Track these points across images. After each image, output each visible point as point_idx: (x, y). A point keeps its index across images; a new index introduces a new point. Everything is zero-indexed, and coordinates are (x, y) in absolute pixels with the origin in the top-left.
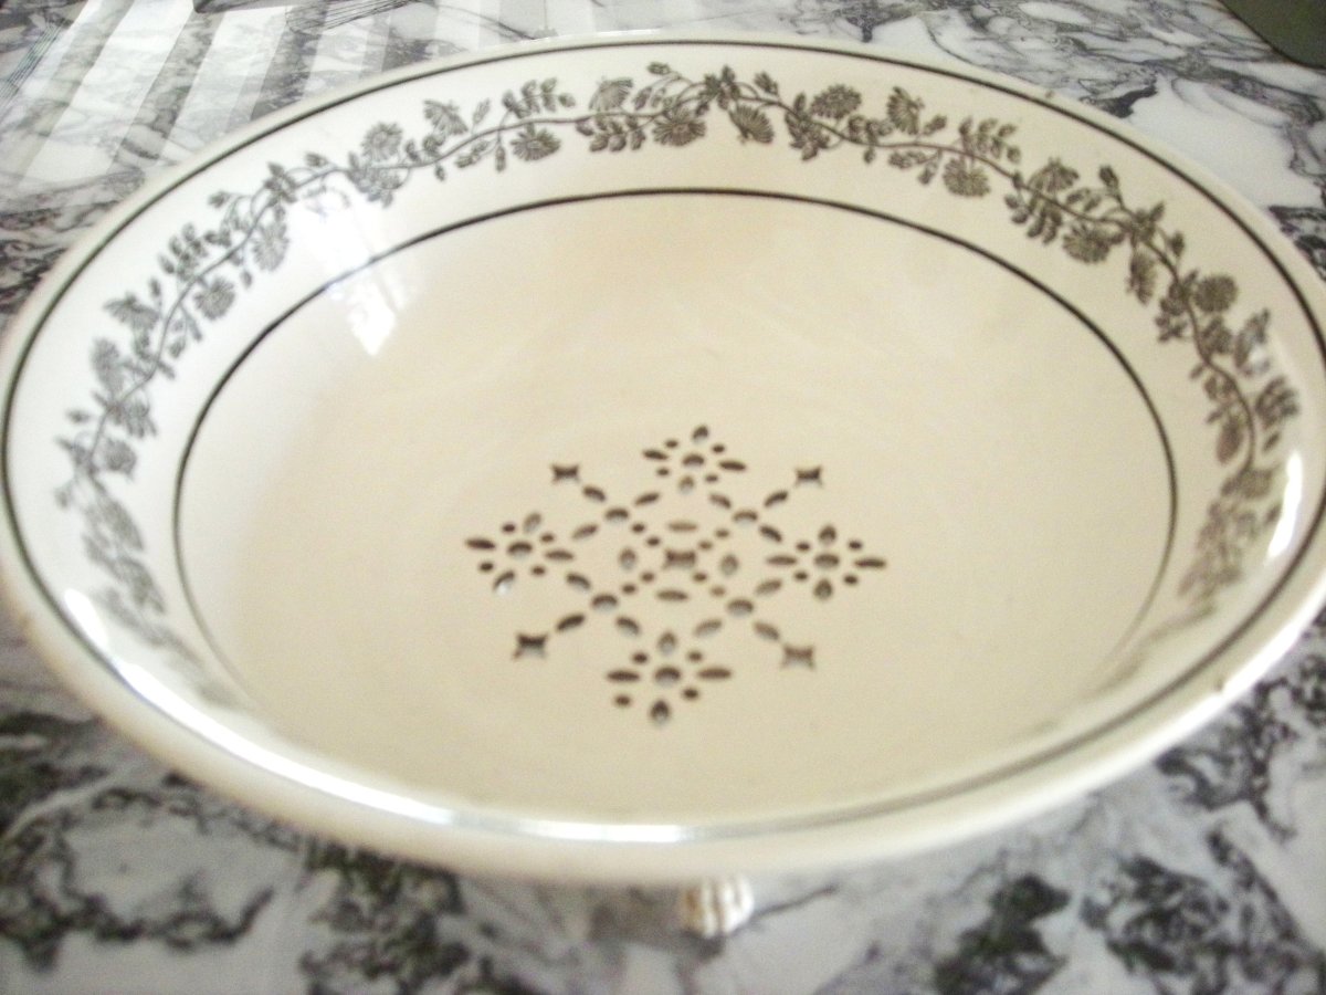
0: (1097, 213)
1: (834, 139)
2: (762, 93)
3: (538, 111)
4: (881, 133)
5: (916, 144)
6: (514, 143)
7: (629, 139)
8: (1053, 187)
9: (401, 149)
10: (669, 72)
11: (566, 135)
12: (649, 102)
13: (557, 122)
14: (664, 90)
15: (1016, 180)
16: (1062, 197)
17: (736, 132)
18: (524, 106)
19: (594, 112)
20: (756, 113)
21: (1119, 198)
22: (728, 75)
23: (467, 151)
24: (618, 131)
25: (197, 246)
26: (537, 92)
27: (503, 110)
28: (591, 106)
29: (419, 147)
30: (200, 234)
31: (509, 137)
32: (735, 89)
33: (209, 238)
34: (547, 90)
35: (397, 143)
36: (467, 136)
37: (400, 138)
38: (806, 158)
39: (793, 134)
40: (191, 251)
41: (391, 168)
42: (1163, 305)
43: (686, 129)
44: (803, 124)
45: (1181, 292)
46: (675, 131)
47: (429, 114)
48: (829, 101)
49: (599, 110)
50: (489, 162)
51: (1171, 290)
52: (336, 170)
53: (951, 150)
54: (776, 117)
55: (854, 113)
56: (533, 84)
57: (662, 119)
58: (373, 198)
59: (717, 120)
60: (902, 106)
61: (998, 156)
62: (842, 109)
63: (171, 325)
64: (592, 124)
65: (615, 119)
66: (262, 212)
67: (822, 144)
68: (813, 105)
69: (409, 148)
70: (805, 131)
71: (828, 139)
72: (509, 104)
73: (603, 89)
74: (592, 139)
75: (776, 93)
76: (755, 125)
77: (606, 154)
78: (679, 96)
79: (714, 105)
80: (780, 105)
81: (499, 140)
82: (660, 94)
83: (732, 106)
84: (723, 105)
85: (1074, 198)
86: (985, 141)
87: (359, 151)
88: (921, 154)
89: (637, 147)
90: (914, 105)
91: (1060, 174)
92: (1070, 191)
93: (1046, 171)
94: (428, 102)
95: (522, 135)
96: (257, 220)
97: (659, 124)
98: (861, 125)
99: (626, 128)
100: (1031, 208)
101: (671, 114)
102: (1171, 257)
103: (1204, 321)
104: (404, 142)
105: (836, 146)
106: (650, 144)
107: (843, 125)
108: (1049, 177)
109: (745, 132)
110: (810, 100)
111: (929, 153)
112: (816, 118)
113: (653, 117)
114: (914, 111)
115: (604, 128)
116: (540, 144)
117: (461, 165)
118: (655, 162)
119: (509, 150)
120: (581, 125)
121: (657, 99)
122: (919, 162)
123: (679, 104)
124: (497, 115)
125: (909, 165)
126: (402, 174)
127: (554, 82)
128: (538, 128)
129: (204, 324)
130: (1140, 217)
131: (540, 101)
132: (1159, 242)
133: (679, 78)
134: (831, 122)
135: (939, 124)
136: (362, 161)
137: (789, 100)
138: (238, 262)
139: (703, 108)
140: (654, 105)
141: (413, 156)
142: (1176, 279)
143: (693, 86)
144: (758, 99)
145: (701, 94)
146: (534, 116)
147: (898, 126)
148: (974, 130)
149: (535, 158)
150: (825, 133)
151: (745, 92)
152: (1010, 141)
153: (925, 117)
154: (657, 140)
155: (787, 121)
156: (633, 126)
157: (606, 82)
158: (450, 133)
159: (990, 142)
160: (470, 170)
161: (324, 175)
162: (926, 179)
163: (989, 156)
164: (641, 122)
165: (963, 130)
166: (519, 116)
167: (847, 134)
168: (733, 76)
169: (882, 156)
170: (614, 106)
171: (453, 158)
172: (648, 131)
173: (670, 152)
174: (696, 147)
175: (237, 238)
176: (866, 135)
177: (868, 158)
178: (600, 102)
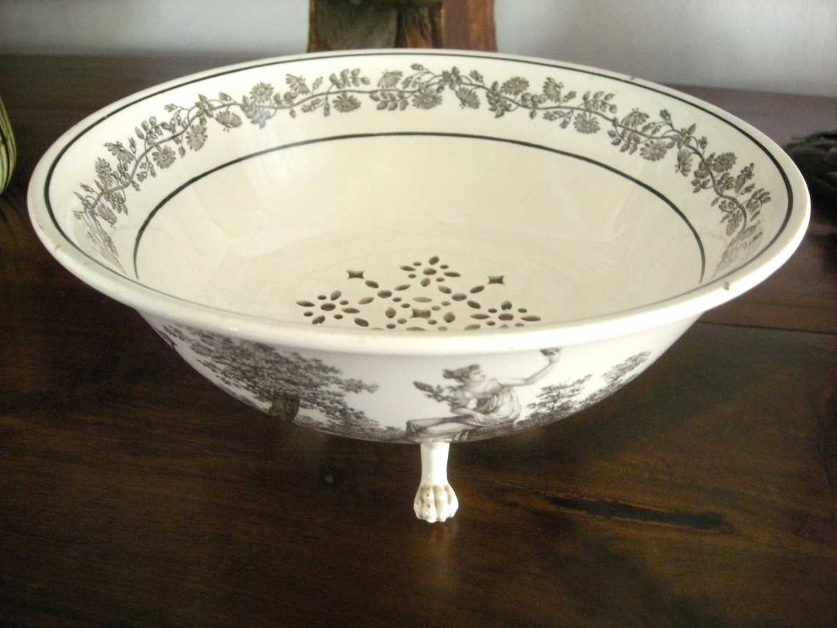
0: (658, 134)
1: (514, 106)
2: (474, 82)
3: (349, 85)
4: (540, 102)
5: (559, 107)
6: (334, 101)
7: (399, 104)
8: (634, 123)
9: (272, 97)
10: (423, 69)
11: (364, 99)
12: (411, 84)
13: (359, 92)
14: (419, 78)
15: (614, 121)
16: (639, 128)
17: (459, 102)
18: (341, 82)
19: (380, 88)
20: (470, 92)
21: (671, 125)
22: (455, 70)
23: (308, 103)
24: (393, 99)
25: (156, 128)
26: (349, 75)
27: (330, 83)
28: (378, 85)
29: (282, 98)
30: (159, 122)
31: (332, 98)
32: (459, 79)
34: (355, 74)
35: (270, 95)
36: (309, 95)
37: (272, 92)
38: (497, 116)
39: (491, 103)
40: (153, 130)
41: (266, 107)
42: (696, 173)
43: (431, 99)
44: (496, 98)
45: (705, 165)
46: (425, 101)
47: (288, 81)
48: (511, 85)
49: (383, 87)
50: (320, 110)
51: (700, 166)
52: (235, 103)
53: (578, 109)
54: (481, 94)
55: (525, 92)
56: (347, 70)
57: (418, 94)
60: (551, 87)
61: (604, 111)
62: (518, 89)
63: (140, 164)
64: (378, 94)
65: (392, 92)
66: (193, 119)
67: (507, 109)
68: (502, 87)
70: (497, 101)
71: (510, 105)
73: (385, 76)
74: (379, 103)
75: (482, 81)
76: (469, 99)
77: (386, 111)
78: (428, 82)
79: (447, 87)
80: (484, 87)
81: (327, 99)
82: (418, 81)
83: (457, 88)
84: (452, 87)
85: (646, 128)
86: (596, 103)
87: (249, 96)
88: (561, 112)
89: (403, 108)
90: (558, 86)
91: (638, 116)
92: (644, 124)
93: (631, 115)
95: (339, 97)
96: (190, 122)
97: (415, 96)
98: (529, 98)
99: (397, 98)
100: (622, 136)
101: (423, 91)
102: (700, 150)
103: (718, 176)
104: (274, 94)
105: (515, 109)
106: (411, 108)
107: (519, 98)
108: (632, 118)
109: (464, 102)
110: (500, 85)
111: (566, 111)
112: (504, 94)
113: (413, 92)
114: (558, 89)
115: (385, 98)
116: (349, 104)
117: (305, 110)
119: (332, 105)
120: (372, 94)
121: (415, 83)
122: (561, 116)
123: (428, 86)
124: (326, 85)
125: (556, 118)
126: (272, 111)
127: (359, 70)
128: (349, 95)
129: (157, 169)
130: (683, 133)
131: (350, 80)
132: (693, 143)
133: (428, 72)
134: (512, 97)
135: (572, 95)
136: (250, 101)
137: (489, 85)
138: (178, 142)
139: (441, 88)
140: (413, 86)
142: (703, 160)
143: (436, 76)
144: (472, 84)
145: (440, 81)
147: (549, 98)
148: (591, 97)
149: (347, 111)
150: (508, 102)
151: (465, 80)
152: (611, 102)
153: (564, 92)
154: (414, 105)
155: (488, 96)
156: (402, 97)
157: (387, 73)
158: (300, 92)
159: (600, 103)
160: (309, 114)
161: (229, 105)
162: (564, 125)
163: (599, 111)
164: (406, 95)
165: (585, 98)
166: (338, 87)
167: (520, 103)
168: (458, 72)
169: (540, 114)
170: (391, 86)
171: (301, 106)
172: (410, 100)
173: (421, 112)
174: (437, 109)
175: (179, 129)
176: (532, 104)
177: (532, 115)
178: (384, 83)
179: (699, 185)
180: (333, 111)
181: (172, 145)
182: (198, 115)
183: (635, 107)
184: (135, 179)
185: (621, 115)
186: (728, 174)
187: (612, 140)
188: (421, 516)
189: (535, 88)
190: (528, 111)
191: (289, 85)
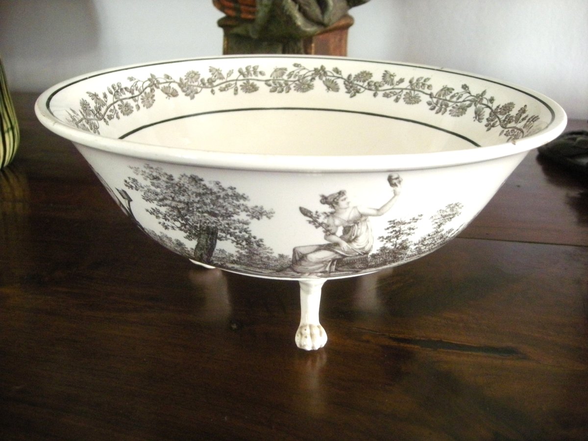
0: (461, 100)
1: (362, 89)
2: (335, 74)
3: (251, 76)
4: (380, 86)
5: (393, 89)
6: (241, 86)
7: (285, 89)
8: (444, 95)
9: (199, 80)
10: (301, 66)
11: (261, 85)
12: (293, 76)
13: (258, 80)
14: (299, 72)
15: (431, 95)
16: (448, 98)
17: (325, 88)
18: (246, 73)
19: (272, 78)
20: (333, 81)
21: (469, 93)
22: (322, 68)
23: (223, 86)
24: (281, 85)
25: (121, 90)
26: (252, 69)
27: (239, 74)
28: (271, 76)
29: (206, 81)
30: (123, 87)
31: (239, 83)
32: (325, 73)
33: (126, 88)
34: (255, 69)
35: (198, 78)
36: (224, 80)
37: (199, 77)
38: (351, 97)
39: (347, 88)
40: (119, 91)
41: (195, 86)
42: (487, 119)
43: (306, 86)
44: (351, 85)
45: (494, 113)
46: (302, 87)
47: (211, 71)
48: (360, 76)
49: (274, 78)
50: (231, 91)
51: (490, 114)
52: (174, 82)
53: (406, 89)
54: (340, 82)
55: (370, 80)
56: (250, 66)
57: (297, 82)
58: (187, 95)
59: (318, 84)
60: (388, 76)
61: (424, 89)
62: (365, 79)
63: (109, 109)
64: (271, 82)
65: (280, 81)
66: (146, 88)
67: (358, 92)
68: (354, 78)
69: (202, 80)
70: (351, 87)
71: (360, 89)
72: (241, 72)
73: (276, 71)
74: (271, 88)
75: (341, 74)
76: (332, 85)
77: (275, 94)
78: (305, 75)
79: (317, 78)
80: (342, 78)
81: (236, 84)
82: (297, 74)
83: (324, 79)
84: (320, 78)
85: (452, 97)
87: (184, 78)
88: (395, 92)
89: (288, 92)
91: (447, 90)
92: (451, 95)
93: (442, 90)
94: (210, 67)
95: (244, 83)
96: (144, 90)
97: (296, 84)
98: (373, 84)
99: (284, 85)
100: (437, 104)
101: (301, 81)
102: (490, 105)
103: (502, 117)
104: (200, 78)
105: (363, 92)
106: (292, 92)
107: (366, 84)
108: (443, 92)
109: (329, 88)
110: (353, 76)
111: (398, 91)
112: (355, 82)
113: (294, 81)
114: (392, 77)
115: (276, 85)
116: (251, 88)
117: (222, 90)
118: (294, 98)
119: (239, 88)
120: (267, 82)
121: (296, 76)
122: (394, 95)
123: (304, 78)
124: (236, 75)
125: (391, 96)
126: (199, 89)
127: (258, 66)
128: (251, 82)
129: (121, 115)
130: (477, 96)
131: (252, 73)
132: (485, 102)
133: (304, 69)
134: (361, 84)
135: (402, 81)
136: (185, 81)
137: (345, 76)
138: (135, 101)
139: (313, 79)
140: (295, 77)
141: (204, 84)
142: (492, 110)
143: (310, 71)
144: (334, 76)
145: (313, 74)
146: (250, 77)
147: (386, 83)
148: (414, 81)
149: (249, 92)
150: (359, 87)
151: (329, 74)
152: (428, 83)
153: (396, 79)
154: (295, 90)
155: (345, 84)
156: (286, 84)
157: (277, 69)
158: (218, 78)
159: (421, 84)
160: (224, 93)
161: (170, 82)
162: (397, 100)
163: (420, 89)
164: (290, 83)
165: (411, 82)
166: (244, 76)
167: (367, 87)
168: (325, 68)
169: (380, 94)
170: (280, 77)
171: (218, 87)
172: (292, 86)
173: (300, 94)
174: (310, 92)
175: (136, 93)
176: (374, 88)
177: (375, 95)
178: (274, 75)
179: (490, 126)
180: (240, 91)
181: (131, 102)
182: (149, 86)
183: (445, 85)
184: (106, 117)
185: (435, 91)
186: (510, 115)
187: (430, 107)
188: (301, 345)
189: (377, 77)
190: (372, 93)
191: (211, 73)
